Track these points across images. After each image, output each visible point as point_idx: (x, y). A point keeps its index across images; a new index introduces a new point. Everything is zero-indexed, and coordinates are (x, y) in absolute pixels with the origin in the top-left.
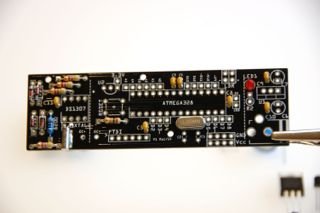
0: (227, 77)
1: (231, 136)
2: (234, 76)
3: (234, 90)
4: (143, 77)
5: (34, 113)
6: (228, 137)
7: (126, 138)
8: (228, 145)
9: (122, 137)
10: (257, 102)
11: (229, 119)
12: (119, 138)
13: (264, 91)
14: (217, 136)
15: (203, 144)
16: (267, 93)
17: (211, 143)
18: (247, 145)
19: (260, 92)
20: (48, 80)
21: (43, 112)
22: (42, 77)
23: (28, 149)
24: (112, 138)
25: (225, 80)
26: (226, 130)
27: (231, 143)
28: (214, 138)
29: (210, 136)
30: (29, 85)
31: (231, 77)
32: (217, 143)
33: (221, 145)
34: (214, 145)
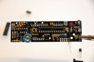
0: (65, 23)
2: (67, 23)
3: (67, 27)
4: (42, 23)
5: (13, 32)
6: (65, 39)
7: (38, 39)
8: (65, 41)
9: (37, 39)
10: (73, 30)
11: (66, 34)
12: (36, 39)
14: (63, 39)
15: (59, 41)
16: (76, 27)
17: (61, 41)
18: (71, 41)
19: (74, 27)
21: (15, 32)
22: (15, 22)
23: (11, 42)
24: (34, 39)
25: (65, 24)
26: (65, 37)
28: (62, 39)
29: (61, 39)
30: (11, 24)
32: (63, 41)
33: (64, 41)
34: (62, 41)
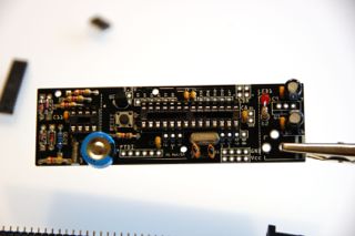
0: (241, 91)
1: (246, 152)
2: (248, 91)
3: (249, 105)
4: (156, 92)
5: (43, 128)
6: (243, 153)
7: (138, 153)
8: (243, 161)
9: (134, 152)
10: (272, 117)
11: (244, 134)
12: (131, 154)
13: (279, 106)
14: (232, 152)
15: (217, 160)
16: (283, 108)
17: (225, 159)
18: (262, 161)
19: (275, 107)
20: (58, 94)
21: (52, 127)
22: (52, 91)
23: (37, 164)
24: (123, 154)
25: (240, 95)
26: (241, 146)
27: (246, 159)
28: (228, 153)
29: (225, 152)
30: (39, 99)
31: (246, 91)
32: (232, 159)
33: (235, 161)
34: (228, 161)
